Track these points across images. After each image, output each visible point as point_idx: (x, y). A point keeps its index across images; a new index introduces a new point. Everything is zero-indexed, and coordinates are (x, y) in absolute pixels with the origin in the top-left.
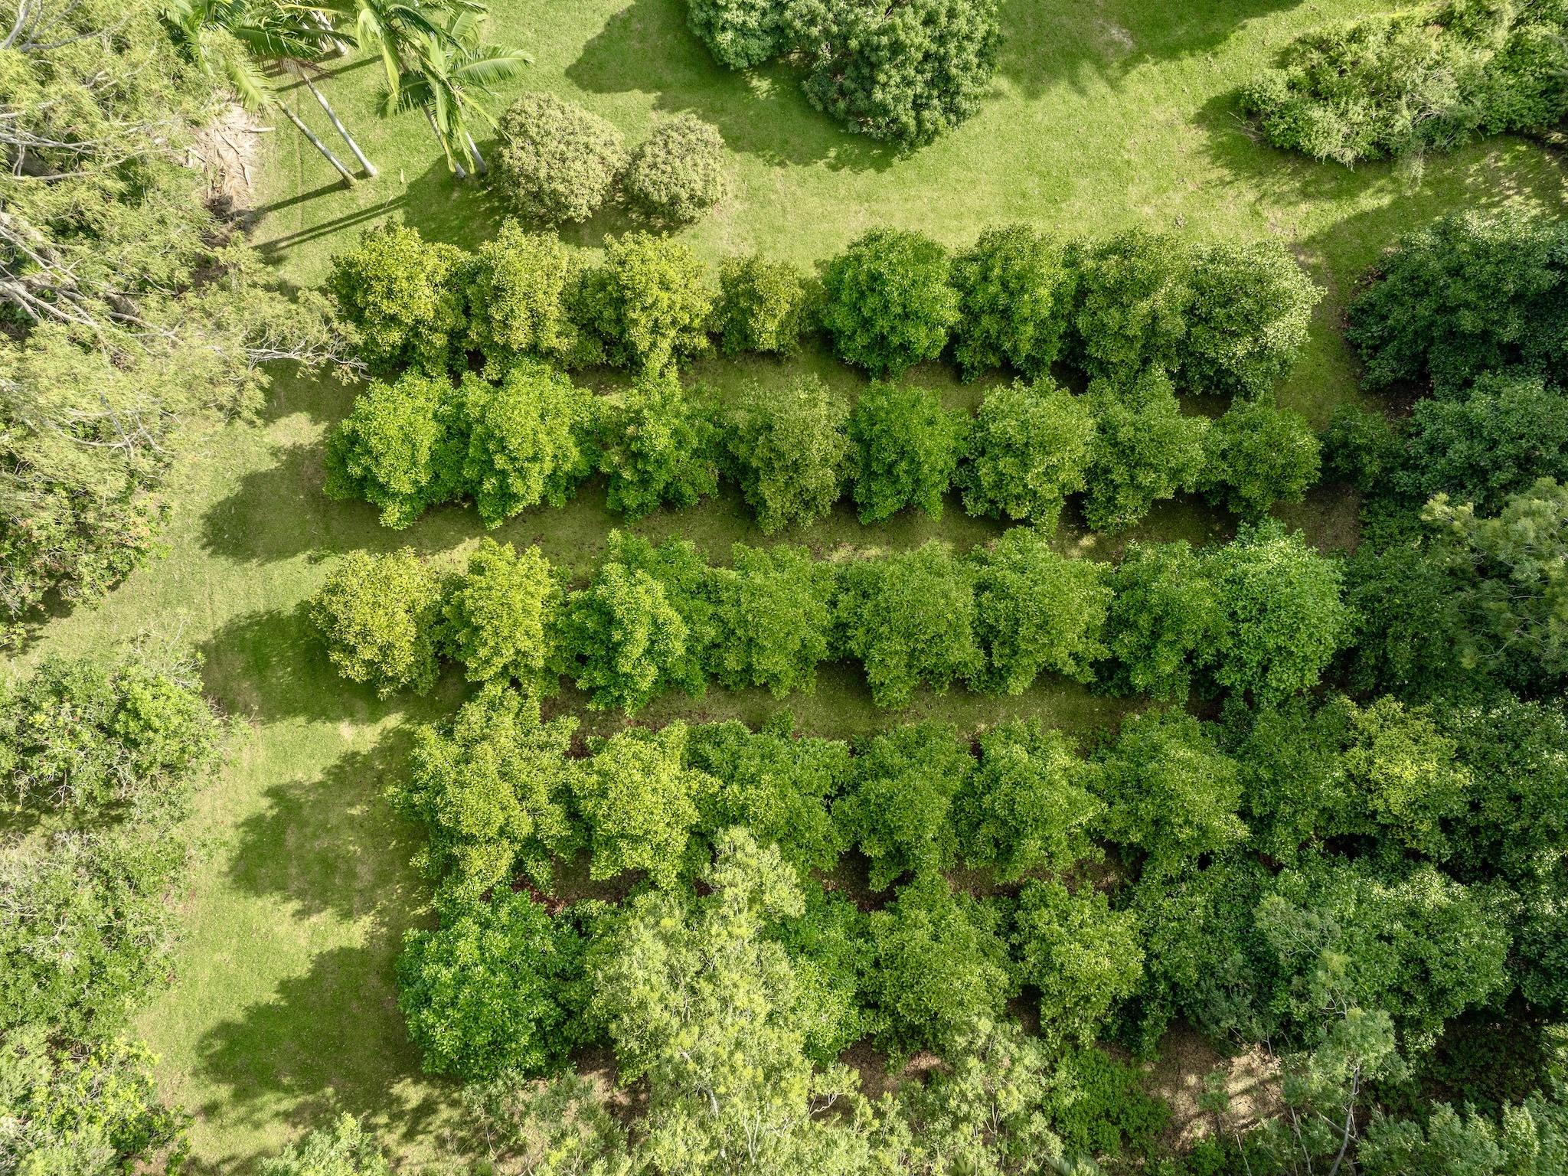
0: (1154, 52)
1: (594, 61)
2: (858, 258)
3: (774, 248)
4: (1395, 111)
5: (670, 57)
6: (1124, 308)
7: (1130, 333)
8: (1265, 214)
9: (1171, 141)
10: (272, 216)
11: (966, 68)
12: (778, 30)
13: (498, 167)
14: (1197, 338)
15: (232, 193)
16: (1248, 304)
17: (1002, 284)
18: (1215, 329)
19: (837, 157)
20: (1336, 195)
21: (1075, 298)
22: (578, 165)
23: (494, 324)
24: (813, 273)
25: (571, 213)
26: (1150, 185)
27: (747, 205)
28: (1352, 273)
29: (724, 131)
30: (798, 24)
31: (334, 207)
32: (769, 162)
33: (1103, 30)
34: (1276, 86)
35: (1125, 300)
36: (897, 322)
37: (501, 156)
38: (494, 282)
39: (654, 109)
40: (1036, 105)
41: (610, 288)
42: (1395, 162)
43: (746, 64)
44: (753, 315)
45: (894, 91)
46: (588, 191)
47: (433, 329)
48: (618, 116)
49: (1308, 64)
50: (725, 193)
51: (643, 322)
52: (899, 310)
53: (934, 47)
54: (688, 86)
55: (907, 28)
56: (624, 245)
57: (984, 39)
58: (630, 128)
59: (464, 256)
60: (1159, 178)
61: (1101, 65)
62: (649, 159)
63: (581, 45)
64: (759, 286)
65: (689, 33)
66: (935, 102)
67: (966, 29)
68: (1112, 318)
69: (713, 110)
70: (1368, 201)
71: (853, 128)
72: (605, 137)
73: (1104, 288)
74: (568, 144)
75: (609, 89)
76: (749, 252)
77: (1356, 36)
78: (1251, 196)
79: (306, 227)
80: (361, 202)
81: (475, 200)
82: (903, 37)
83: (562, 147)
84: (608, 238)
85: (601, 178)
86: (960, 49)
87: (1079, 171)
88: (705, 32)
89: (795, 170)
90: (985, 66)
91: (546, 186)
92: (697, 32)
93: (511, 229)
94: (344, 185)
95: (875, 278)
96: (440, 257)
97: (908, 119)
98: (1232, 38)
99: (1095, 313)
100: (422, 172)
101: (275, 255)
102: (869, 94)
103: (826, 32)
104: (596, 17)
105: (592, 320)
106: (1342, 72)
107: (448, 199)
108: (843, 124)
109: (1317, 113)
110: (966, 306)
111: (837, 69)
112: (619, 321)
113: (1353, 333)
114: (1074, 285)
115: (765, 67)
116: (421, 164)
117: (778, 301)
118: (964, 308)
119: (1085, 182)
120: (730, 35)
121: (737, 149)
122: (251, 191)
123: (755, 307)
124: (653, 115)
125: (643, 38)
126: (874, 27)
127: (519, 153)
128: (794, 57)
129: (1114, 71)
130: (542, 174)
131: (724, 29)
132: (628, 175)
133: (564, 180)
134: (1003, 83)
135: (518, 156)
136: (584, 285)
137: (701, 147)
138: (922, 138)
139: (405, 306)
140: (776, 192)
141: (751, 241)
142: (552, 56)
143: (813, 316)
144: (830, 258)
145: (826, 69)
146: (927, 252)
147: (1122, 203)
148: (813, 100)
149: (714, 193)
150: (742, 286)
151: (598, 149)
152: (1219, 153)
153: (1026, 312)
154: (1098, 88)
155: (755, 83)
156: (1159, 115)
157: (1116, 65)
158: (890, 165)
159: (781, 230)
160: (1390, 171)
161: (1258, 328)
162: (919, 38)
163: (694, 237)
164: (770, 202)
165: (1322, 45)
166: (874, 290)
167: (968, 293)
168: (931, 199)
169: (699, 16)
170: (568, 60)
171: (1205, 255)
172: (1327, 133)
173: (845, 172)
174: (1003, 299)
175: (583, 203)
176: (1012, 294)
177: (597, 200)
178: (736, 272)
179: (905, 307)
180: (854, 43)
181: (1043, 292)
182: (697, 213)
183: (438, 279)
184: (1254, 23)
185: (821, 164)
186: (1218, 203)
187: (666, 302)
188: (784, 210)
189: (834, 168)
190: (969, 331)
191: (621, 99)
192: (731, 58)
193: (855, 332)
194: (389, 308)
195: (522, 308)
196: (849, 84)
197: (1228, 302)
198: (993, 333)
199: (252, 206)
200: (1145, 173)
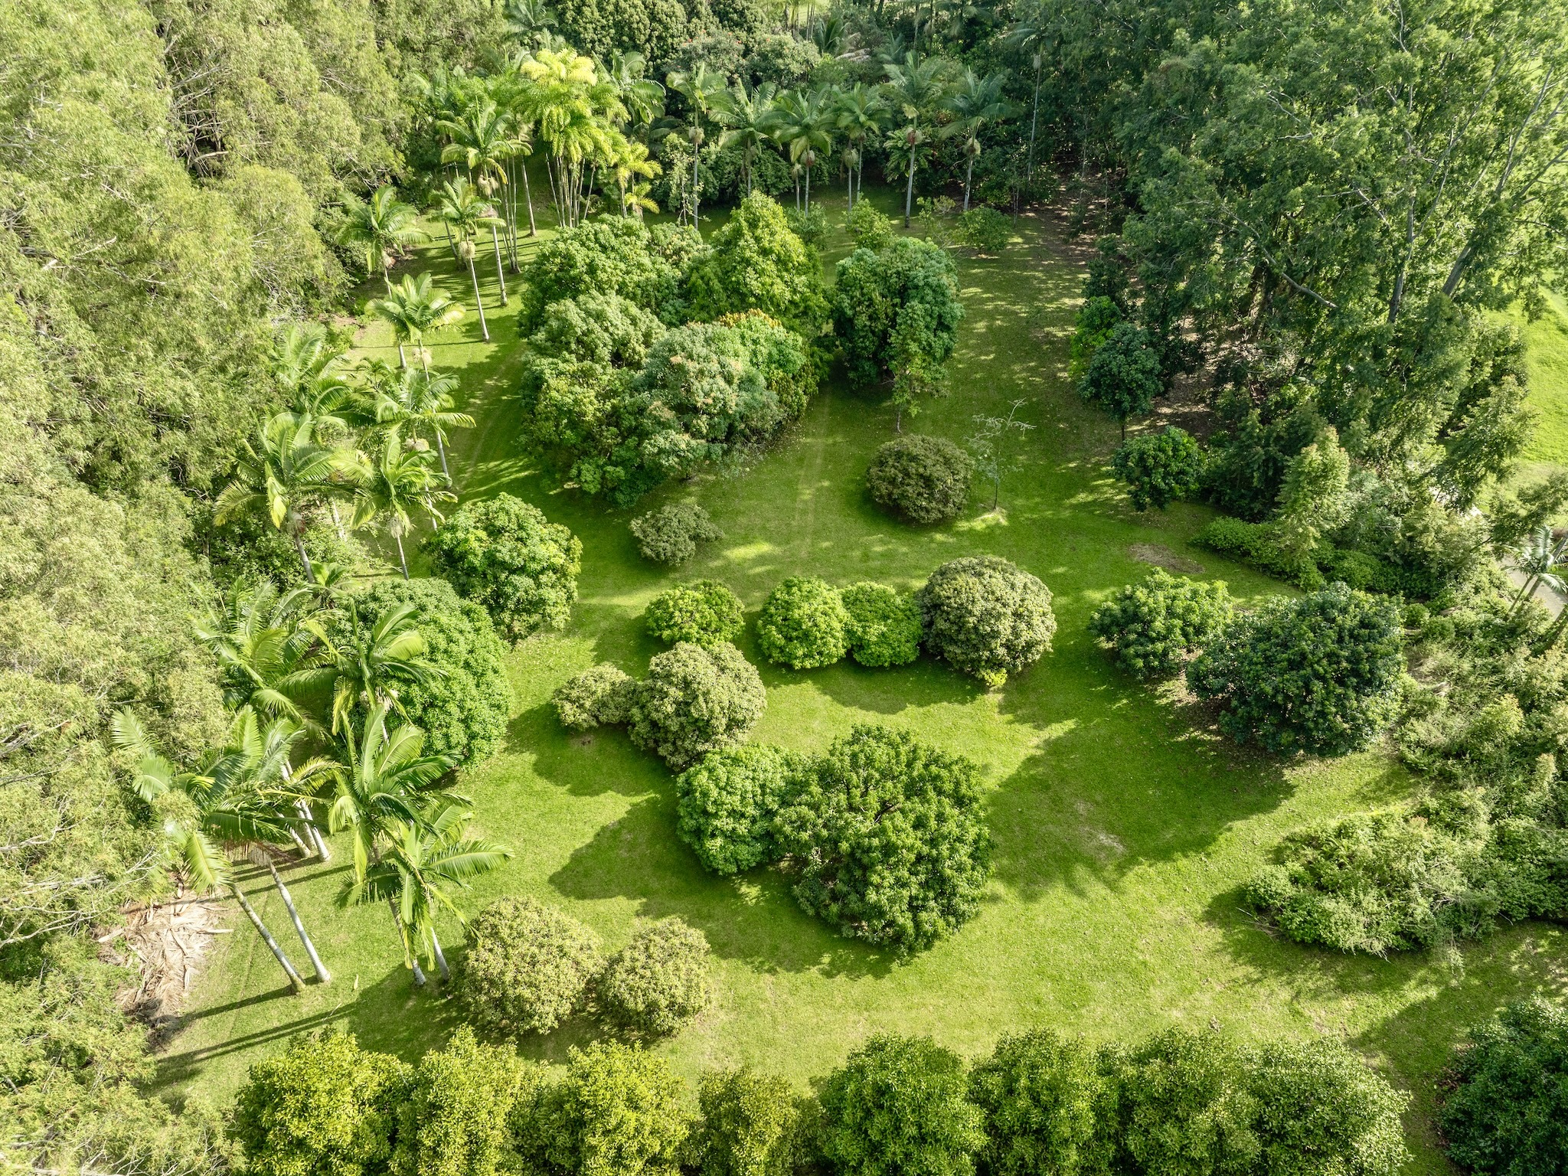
0: (1146, 855)
1: (581, 869)
2: (861, 1070)
3: (763, 1064)
4: (1408, 900)
5: (658, 866)
6: (1180, 1122)
7: (1195, 1154)
8: (1307, 1013)
9: (1185, 940)
10: (199, 1023)
11: (960, 869)
12: (769, 836)
13: (461, 972)
14: (1276, 1160)
15: (164, 997)
16: (1324, 1111)
17: (1033, 1099)
18: (1294, 1147)
19: (832, 963)
20: (1377, 987)
21: (1119, 1112)
22: (549, 969)
23: (422, 1152)
24: (809, 1093)
25: (535, 1023)
26: (1173, 987)
27: (733, 1015)
28: (1427, 1076)
29: (710, 937)
30: (787, 829)
31: (275, 1014)
32: (758, 969)
33: (1091, 836)
34: (1279, 881)
35: (1180, 1113)
36: (912, 1148)
37: (466, 958)
38: (430, 1097)
39: (638, 915)
40: (1036, 908)
41: (567, 1106)
42: (1428, 952)
43: (735, 870)
44: (737, 1142)
45: (889, 893)
46: (555, 998)
47: (347, 1159)
48: (599, 923)
49: (1303, 860)
50: (709, 1001)
51: (603, 1149)
52: (913, 1131)
53: (925, 850)
54: (675, 893)
55: (897, 830)
56: (593, 1057)
57: (976, 842)
58: (610, 935)
59: (405, 1069)
60: (1181, 979)
61: (1095, 868)
62: (628, 963)
63: (568, 854)
64: (745, 1102)
65: (679, 841)
66: (932, 903)
67: (956, 831)
68: (1169, 1136)
69: (700, 916)
70: (1415, 993)
71: (847, 932)
72: (582, 941)
73: (1153, 1100)
74: (541, 946)
75: (593, 896)
76: (734, 1068)
77: (1342, 832)
78: (1285, 994)
79: (235, 1037)
80: (304, 1010)
81: (431, 1010)
82: (894, 838)
83: (536, 950)
84: (573, 1050)
85: (572, 983)
86: (953, 850)
87: (1093, 973)
88: (694, 840)
89: (786, 977)
90: (979, 868)
91: (510, 992)
92: (687, 839)
93: (465, 1037)
94: (291, 990)
95: (882, 1090)
96: (374, 1068)
97: (905, 920)
98: (1221, 839)
99: (1147, 1131)
100: (378, 979)
101: (189, 1068)
102: (862, 896)
103: (816, 836)
104: (587, 828)
105: (542, 1149)
106: (1341, 866)
107: (401, 1007)
108: (836, 928)
109: (1329, 904)
110: (992, 1126)
111: (828, 874)
112: (574, 1150)
113: (1458, 1151)
114: (1115, 1096)
115: (752, 873)
116: (379, 970)
117: (767, 1123)
118: (991, 1129)
119: (1102, 986)
120: (719, 841)
121: (724, 956)
122: (185, 995)
123: (740, 1131)
124: (636, 921)
125: (632, 847)
126: (864, 830)
127: (485, 955)
128: (784, 864)
129: (1110, 871)
130: (508, 978)
131: (713, 836)
132: (603, 980)
133: (530, 985)
134: (998, 887)
135: (486, 960)
136: (537, 1104)
137: (684, 951)
138: (922, 941)
139: (319, 1127)
140: (765, 1001)
141: (737, 1056)
142: (537, 864)
143: (810, 1143)
144: (828, 1074)
145: (817, 874)
146: (940, 1061)
147: (1147, 1007)
148: (805, 905)
149: (696, 1001)
150: (725, 1105)
151: (573, 953)
152: (1240, 951)
153: (1066, 1131)
154: (1097, 890)
155: (744, 889)
156: (1166, 914)
157: (1110, 867)
158: (889, 971)
159: (770, 1043)
160: (1426, 961)
161: (1346, 1145)
162: (910, 840)
163: (673, 1051)
164: (759, 1012)
165: (1312, 841)
166: (881, 1107)
167: (994, 1111)
168: (936, 1007)
169: (689, 823)
170: (555, 868)
171: (1256, 1059)
172: (1347, 925)
173: (841, 978)
174: (1036, 1117)
175: (549, 1013)
176: (1046, 1109)
177: (565, 1008)
178: (719, 1089)
179: (920, 1127)
180: (844, 846)
181: (1082, 1105)
182: (677, 1023)
183: (367, 1095)
184: (1238, 825)
185: (814, 971)
186: (1251, 1002)
187: (633, 1124)
188: (774, 1020)
189: (828, 974)
190: (999, 1158)
191: (603, 906)
192: (720, 864)
193: (861, 1163)
194: (299, 1129)
195: (459, 1131)
196: (841, 887)
197: (1302, 1111)
198: (1029, 1159)
199: (181, 1011)
200: (1165, 975)
